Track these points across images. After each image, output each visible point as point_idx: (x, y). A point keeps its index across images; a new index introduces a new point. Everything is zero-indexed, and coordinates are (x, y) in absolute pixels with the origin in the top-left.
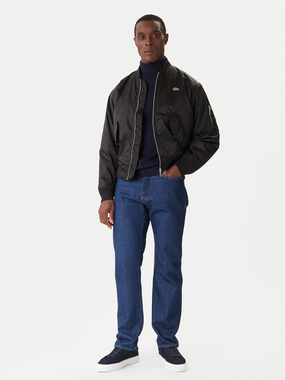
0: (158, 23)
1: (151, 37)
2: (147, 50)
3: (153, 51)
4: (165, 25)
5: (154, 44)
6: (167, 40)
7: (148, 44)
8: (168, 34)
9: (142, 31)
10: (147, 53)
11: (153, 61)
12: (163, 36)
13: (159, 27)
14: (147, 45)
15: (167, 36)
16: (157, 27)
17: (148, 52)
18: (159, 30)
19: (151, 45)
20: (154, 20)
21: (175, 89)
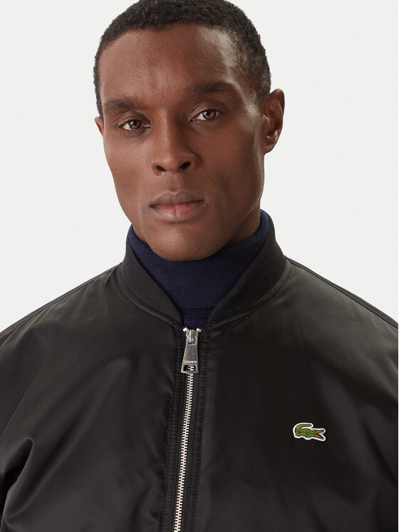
0: (222, 40)
1: (181, 125)
2: (164, 194)
3: (200, 201)
4: (264, 42)
5: (199, 160)
6: (278, 125)
7: (167, 160)
8: (280, 96)
9: (133, 88)
10: (168, 215)
11: (204, 253)
12: (252, 110)
13: (229, 61)
14: (160, 169)
15: (273, 106)
16: (215, 62)
17: (171, 205)
18: (230, 80)
19: (184, 166)
20: (198, 21)
21: (305, 431)
